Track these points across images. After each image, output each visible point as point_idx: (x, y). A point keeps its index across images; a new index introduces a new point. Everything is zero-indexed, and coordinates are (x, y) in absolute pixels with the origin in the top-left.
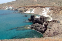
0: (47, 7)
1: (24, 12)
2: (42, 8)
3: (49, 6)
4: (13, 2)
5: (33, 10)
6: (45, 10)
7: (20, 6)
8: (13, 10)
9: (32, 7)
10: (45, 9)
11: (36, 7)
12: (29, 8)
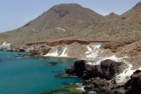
0: (94, 42)
1: (41, 55)
2: (84, 46)
3: (98, 39)
4: (9, 32)
5: (64, 50)
6: (90, 49)
7: (28, 43)
8: (12, 51)
9: (61, 42)
10: (90, 47)
11: (69, 43)
12: (53, 44)
